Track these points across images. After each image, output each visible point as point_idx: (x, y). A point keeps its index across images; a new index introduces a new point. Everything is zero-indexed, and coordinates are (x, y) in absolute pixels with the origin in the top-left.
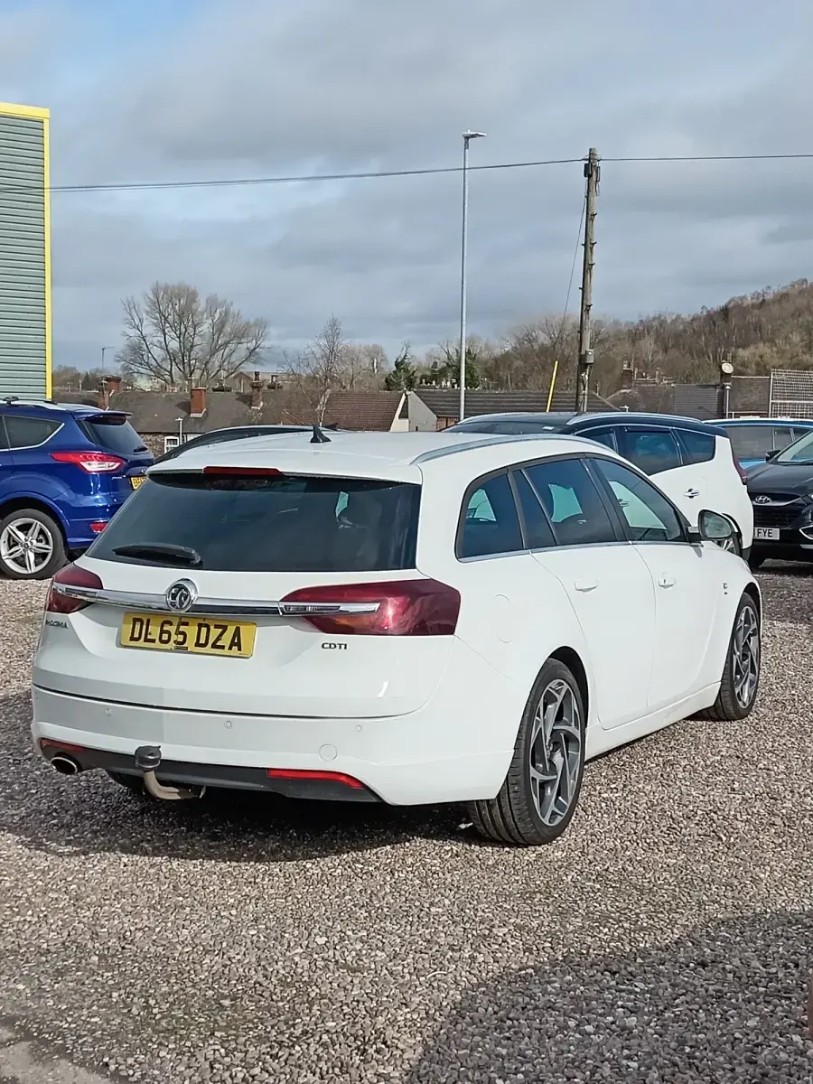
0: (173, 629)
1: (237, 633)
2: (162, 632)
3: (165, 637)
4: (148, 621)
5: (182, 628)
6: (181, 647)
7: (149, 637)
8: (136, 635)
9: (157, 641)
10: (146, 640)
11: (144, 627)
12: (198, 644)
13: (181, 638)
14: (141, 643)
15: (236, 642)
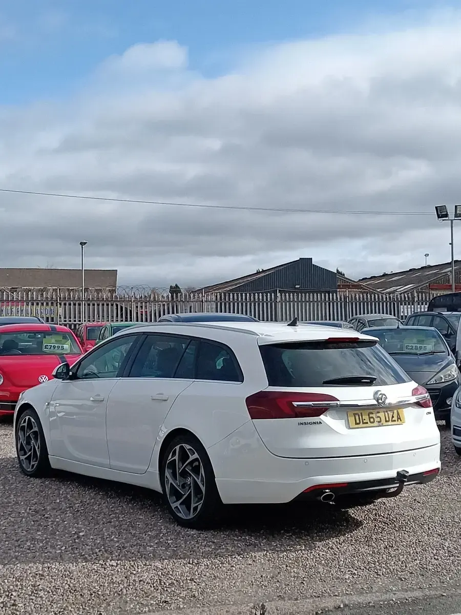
0: (374, 416)
1: (398, 414)
2: (370, 418)
3: (372, 420)
4: (361, 414)
5: (378, 415)
6: (380, 424)
7: (364, 421)
8: (358, 422)
9: (369, 423)
10: (363, 423)
11: (361, 417)
12: (386, 421)
13: (379, 419)
14: (361, 425)
15: (399, 418)
